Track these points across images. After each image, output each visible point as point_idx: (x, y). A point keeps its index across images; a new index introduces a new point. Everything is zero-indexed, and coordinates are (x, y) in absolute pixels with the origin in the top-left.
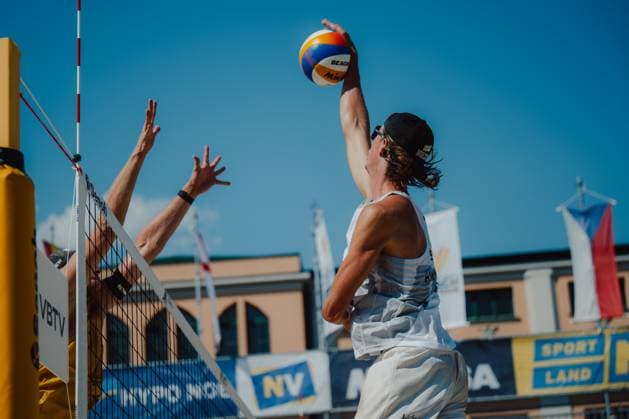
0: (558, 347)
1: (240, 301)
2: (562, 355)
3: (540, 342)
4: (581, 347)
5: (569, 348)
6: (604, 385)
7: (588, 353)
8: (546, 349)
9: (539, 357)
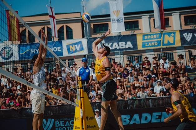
0: (149, 37)
1: (65, 25)
2: (150, 39)
3: (144, 35)
4: (155, 36)
5: (152, 37)
6: (161, 47)
7: (157, 38)
8: (146, 37)
9: (144, 39)
